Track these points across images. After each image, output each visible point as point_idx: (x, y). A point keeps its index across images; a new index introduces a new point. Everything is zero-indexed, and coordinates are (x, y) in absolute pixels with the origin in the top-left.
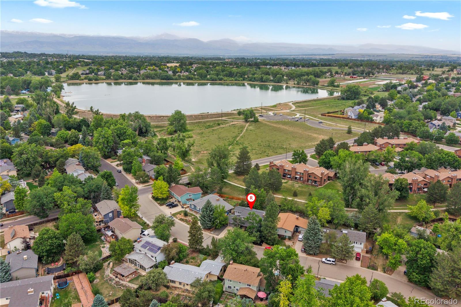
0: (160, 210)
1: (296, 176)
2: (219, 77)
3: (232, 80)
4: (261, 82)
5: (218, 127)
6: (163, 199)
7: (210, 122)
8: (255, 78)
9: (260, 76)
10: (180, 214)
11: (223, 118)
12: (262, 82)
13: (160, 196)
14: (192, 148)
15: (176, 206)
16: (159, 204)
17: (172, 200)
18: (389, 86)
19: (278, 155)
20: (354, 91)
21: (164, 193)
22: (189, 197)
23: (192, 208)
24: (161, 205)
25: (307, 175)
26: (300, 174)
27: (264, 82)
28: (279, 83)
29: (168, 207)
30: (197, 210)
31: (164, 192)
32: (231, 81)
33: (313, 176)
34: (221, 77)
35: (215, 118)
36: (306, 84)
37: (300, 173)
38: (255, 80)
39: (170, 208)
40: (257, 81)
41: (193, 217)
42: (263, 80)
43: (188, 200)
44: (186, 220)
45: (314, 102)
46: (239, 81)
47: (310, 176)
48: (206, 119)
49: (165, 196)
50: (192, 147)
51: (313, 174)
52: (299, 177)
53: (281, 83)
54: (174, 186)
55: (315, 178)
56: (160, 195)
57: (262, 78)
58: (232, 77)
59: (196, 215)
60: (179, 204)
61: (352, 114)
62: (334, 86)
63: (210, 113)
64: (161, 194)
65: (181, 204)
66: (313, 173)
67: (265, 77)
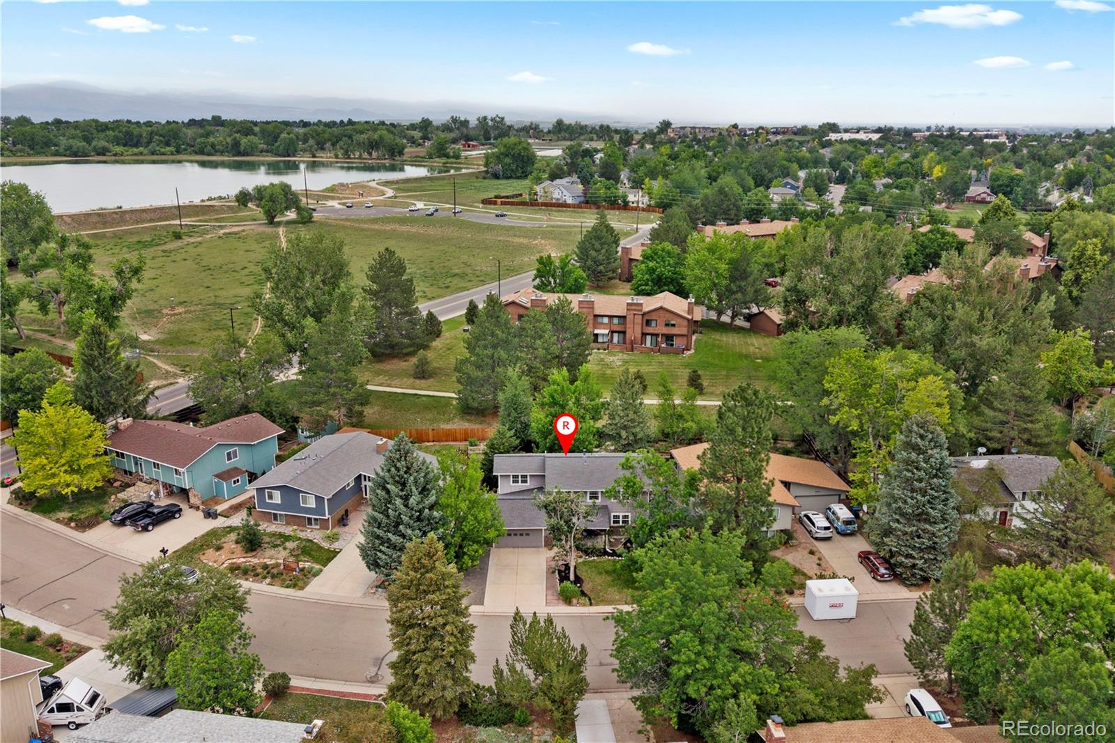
0: (89, 549)
1: (596, 331)
2: (94, 143)
3: (141, 154)
4: (234, 156)
5: (178, 243)
6: (82, 497)
7: (138, 233)
8: (213, 146)
9: (229, 140)
10: (219, 548)
11: (185, 221)
12: (239, 154)
13: (68, 483)
14: (134, 284)
15: (169, 514)
16: (67, 522)
17: (137, 494)
18: (576, 153)
19: (452, 293)
20: (519, 154)
21: (89, 466)
22: (228, 464)
23: (276, 506)
24: (85, 525)
25: (639, 319)
26: (610, 322)
27: (245, 154)
28: (289, 156)
29: (128, 529)
30: (309, 510)
31: (90, 461)
32: (136, 154)
33: (661, 322)
34: (103, 143)
35: (152, 220)
36: (370, 154)
37: (611, 317)
38: (214, 150)
39: (145, 529)
40: (222, 153)
41: (290, 545)
42: (242, 148)
43: (224, 476)
44: (265, 567)
45: (429, 183)
46: (163, 154)
47: (648, 323)
48: (118, 224)
49: (91, 481)
50: (134, 280)
51: (661, 313)
52: (606, 331)
53: (294, 156)
54: (130, 427)
55: (667, 325)
56: (68, 478)
57: (236, 144)
58: (136, 146)
59: (302, 535)
60: (183, 506)
61: (565, 192)
62: (447, 156)
63: (126, 207)
64: (72, 471)
65: (193, 500)
66: (661, 308)
67: (244, 141)
